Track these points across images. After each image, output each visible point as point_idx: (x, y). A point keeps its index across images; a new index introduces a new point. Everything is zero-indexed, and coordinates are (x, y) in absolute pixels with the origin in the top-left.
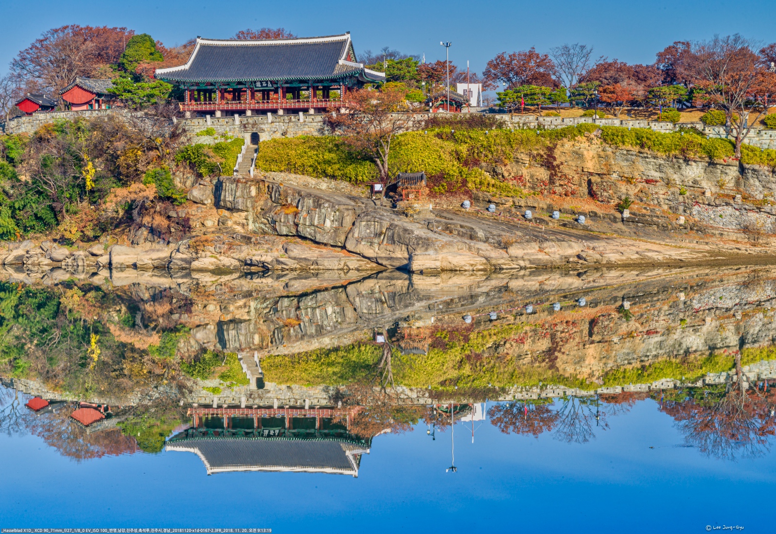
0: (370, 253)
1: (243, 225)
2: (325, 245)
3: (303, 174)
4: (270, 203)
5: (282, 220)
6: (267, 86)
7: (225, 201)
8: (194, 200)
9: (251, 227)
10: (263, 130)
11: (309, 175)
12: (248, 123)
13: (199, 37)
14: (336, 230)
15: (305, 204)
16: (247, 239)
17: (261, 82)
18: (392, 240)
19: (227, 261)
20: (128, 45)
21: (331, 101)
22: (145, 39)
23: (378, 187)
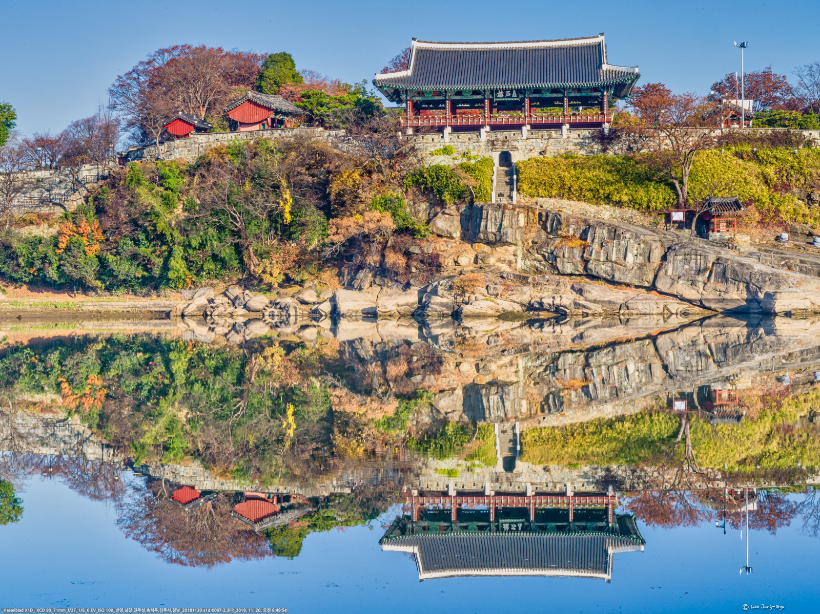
0: (691, 294)
1: (510, 263)
2: (628, 285)
3: (579, 200)
4: (543, 235)
5: (566, 255)
6: (511, 97)
7: (486, 232)
8: (439, 233)
9: (520, 264)
10: (516, 148)
11: (588, 201)
12: (497, 140)
13: (414, 39)
14: (641, 267)
15: (597, 235)
16: (523, 279)
17: (505, 91)
18: (724, 277)
19: (506, 305)
20: (266, 65)
21: (592, 114)
22: (285, 58)
23: (678, 216)
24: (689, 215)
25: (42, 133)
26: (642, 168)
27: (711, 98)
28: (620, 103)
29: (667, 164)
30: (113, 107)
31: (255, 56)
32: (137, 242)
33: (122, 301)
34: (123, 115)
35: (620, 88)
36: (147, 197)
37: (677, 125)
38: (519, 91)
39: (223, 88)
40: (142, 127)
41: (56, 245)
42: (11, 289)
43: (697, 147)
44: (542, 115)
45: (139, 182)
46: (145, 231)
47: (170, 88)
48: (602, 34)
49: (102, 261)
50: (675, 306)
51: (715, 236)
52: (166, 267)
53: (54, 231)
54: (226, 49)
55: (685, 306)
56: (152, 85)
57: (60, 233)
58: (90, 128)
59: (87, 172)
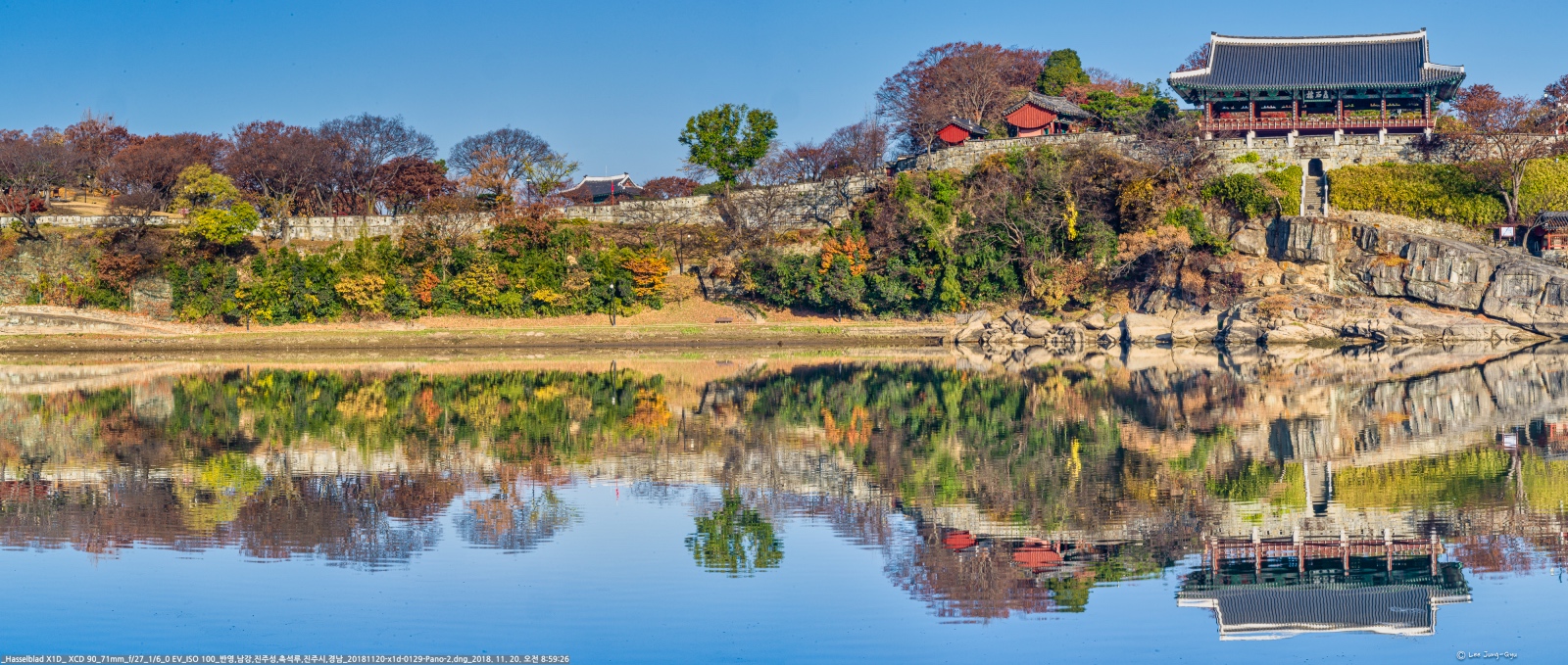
0: (1523, 317)
1: (1321, 283)
2: (1452, 308)
3: (1398, 213)
4: (1358, 252)
5: (1384, 275)
6: (1322, 98)
7: (1293, 249)
8: (1242, 249)
9: (1332, 285)
10: (1327, 156)
12: (1306, 146)
13: (1214, 33)
14: (1467, 288)
15: (1418, 252)
17: (1315, 91)
18: (1558, 300)
19: (1315, 330)
20: (1048, 64)
21: (1412, 118)
22: (1070, 55)
23: (1508, 231)
24: (1520, 231)
25: (804, 142)
26: (1469, 180)
27: (1544, 101)
28: (1444, 106)
29: (1495, 175)
30: (881, 113)
31: (1036, 54)
32: (906, 261)
33: (890, 326)
34: (892, 122)
35: (1445, 88)
36: (918, 211)
37: (1507, 131)
38: (1331, 92)
39: (1001, 89)
40: (913, 134)
41: (819, 265)
42: (772, 313)
43: (1529, 155)
44: (1357, 119)
45: (909, 195)
46: (916, 249)
47: (942, 90)
48: (1424, 29)
49: (869, 283)
50: (1504, 331)
51: (1548, 253)
52: (939, 289)
53: (817, 249)
54: (1005, 46)
55: (1516, 331)
56: (923, 88)
57: (824, 252)
58: (856, 136)
59: (855, 185)
